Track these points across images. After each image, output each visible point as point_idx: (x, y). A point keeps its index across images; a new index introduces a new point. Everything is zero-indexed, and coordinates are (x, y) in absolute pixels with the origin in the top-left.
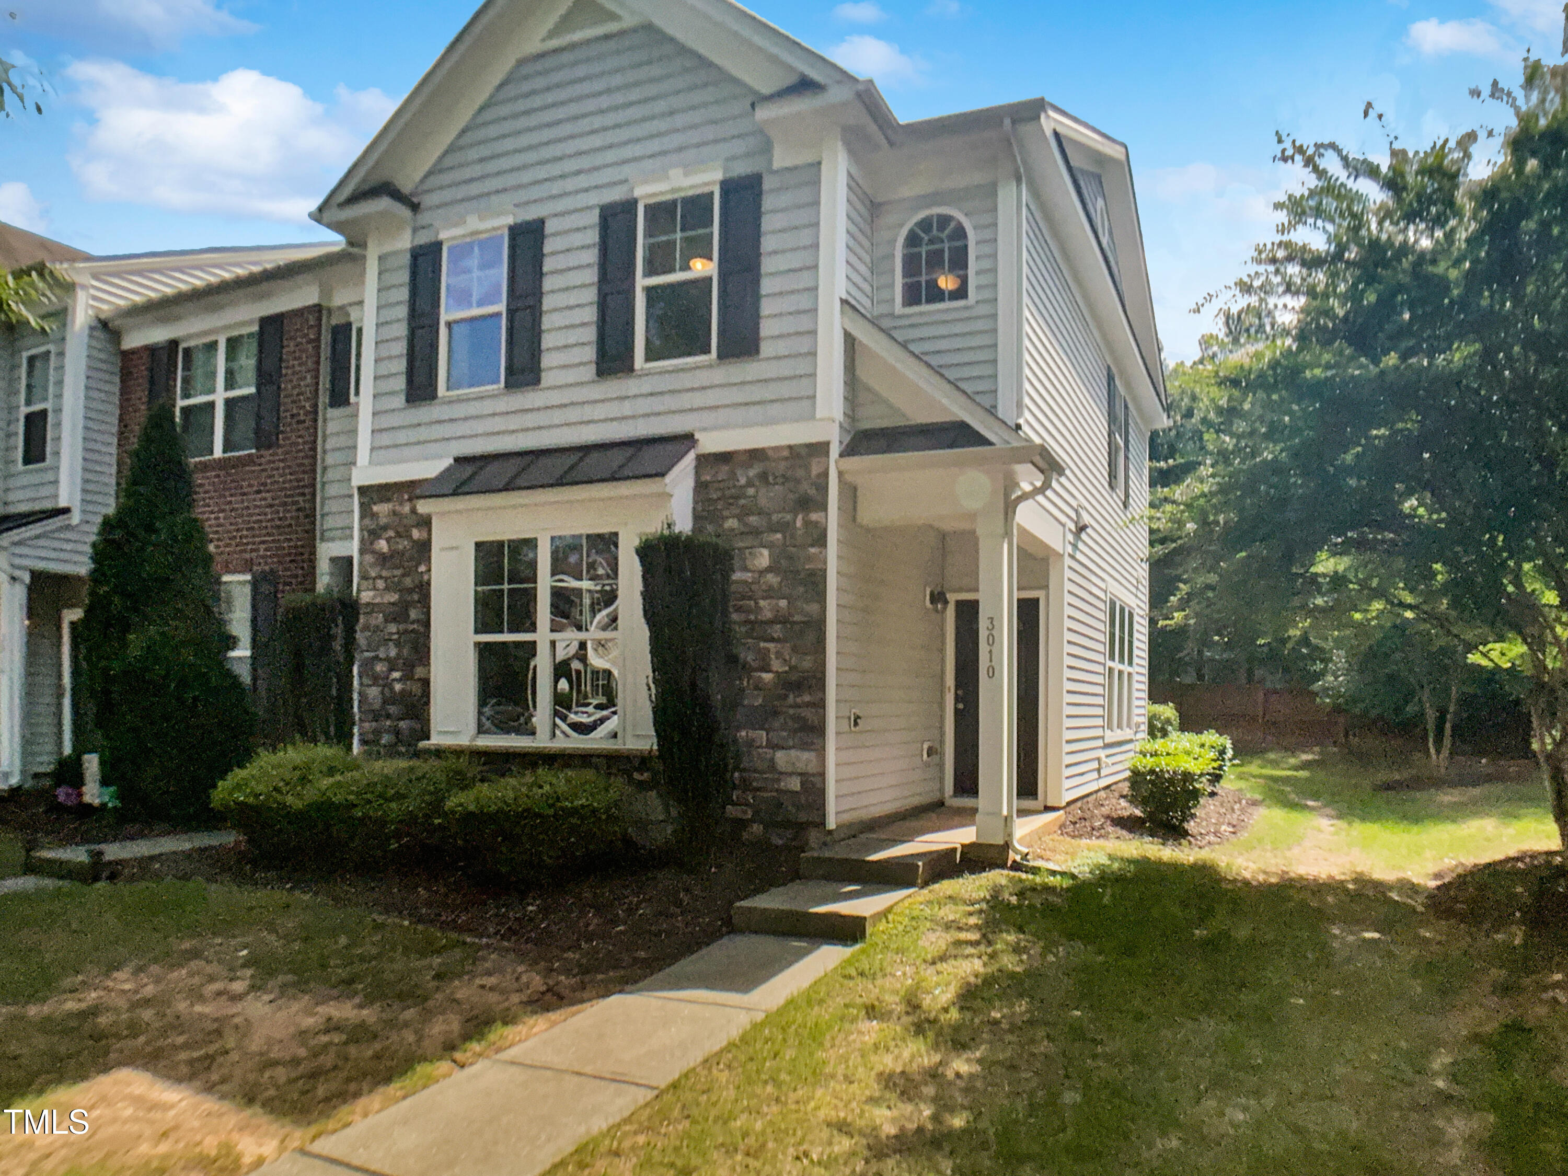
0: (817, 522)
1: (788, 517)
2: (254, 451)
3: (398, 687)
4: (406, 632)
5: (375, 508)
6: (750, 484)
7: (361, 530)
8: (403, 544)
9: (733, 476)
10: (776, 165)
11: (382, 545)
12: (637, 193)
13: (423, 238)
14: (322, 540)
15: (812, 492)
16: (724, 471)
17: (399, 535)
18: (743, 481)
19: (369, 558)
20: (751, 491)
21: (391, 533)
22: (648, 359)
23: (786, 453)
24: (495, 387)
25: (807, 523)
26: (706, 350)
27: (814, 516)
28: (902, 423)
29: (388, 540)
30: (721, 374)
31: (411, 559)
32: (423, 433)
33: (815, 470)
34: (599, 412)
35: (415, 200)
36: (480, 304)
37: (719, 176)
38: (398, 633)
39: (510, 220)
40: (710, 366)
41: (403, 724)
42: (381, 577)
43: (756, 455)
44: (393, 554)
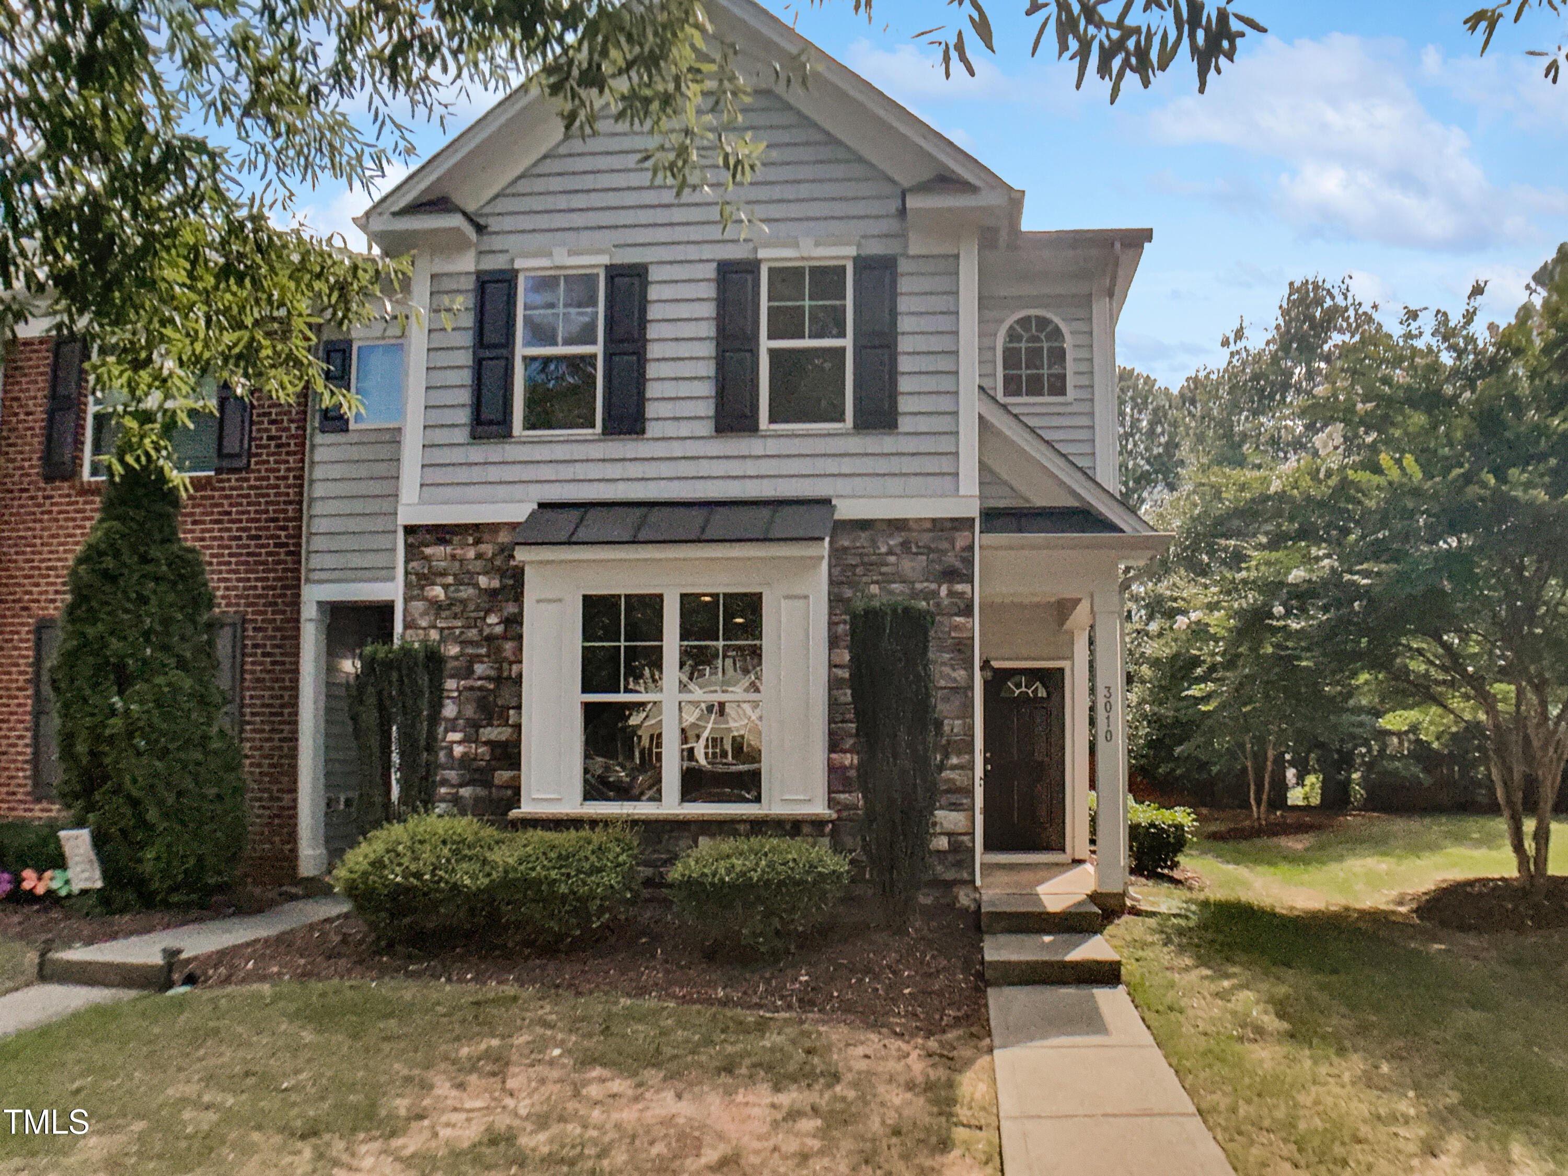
0: (963, 593)
1: (933, 586)
2: (212, 473)
3: (458, 750)
4: (471, 689)
5: (428, 551)
6: (890, 553)
7: (407, 573)
8: (467, 592)
9: (873, 542)
10: (912, 251)
11: (437, 592)
12: (762, 254)
13: (492, 263)
14: (308, 580)
15: (958, 564)
16: (863, 538)
17: (459, 582)
18: (884, 549)
19: (418, 606)
20: (892, 559)
21: (450, 580)
22: (772, 420)
23: (928, 525)
24: (590, 431)
25: (951, 594)
26: (841, 418)
27: (959, 587)
28: (1021, 504)
29: (446, 587)
30: (856, 444)
31: (477, 609)
32: (494, 473)
33: (960, 543)
34: (719, 468)
35: (482, 221)
36: (568, 342)
37: (852, 251)
38: (457, 690)
39: (605, 260)
40: (845, 434)
41: (465, 792)
42: (435, 627)
43: (897, 525)
44: (451, 603)
